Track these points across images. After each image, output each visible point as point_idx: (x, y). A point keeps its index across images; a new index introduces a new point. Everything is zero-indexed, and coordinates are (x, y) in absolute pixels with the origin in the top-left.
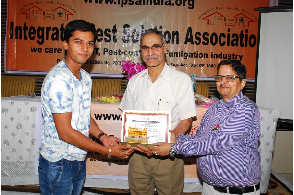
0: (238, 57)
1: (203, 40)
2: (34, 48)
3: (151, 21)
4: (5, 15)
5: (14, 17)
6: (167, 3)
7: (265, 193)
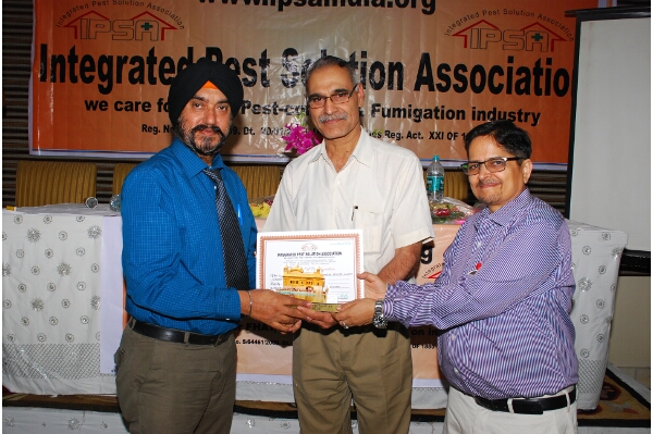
0: (530, 118)
1: (454, 81)
2: (92, 102)
3: (343, 40)
4: (28, 31)
5: (48, 34)
6: (378, 2)
7: (593, 409)
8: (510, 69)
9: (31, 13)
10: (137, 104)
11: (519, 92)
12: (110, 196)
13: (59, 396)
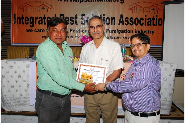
0: (151, 32)
1: (130, 22)
2: (28, 30)
3: (98, 11)
6: (108, 0)
7: (168, 114)
8: (146, 19)
9: (11, 5)
10: (41, 30)
11: (148, 25)
13: (19, 112)
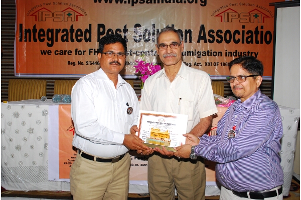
0: (253, 55)
1: (216, 38)
2: (44, 51)
3: (163, 19)
4: (13, 18)
5: (22, 19)
6: (179, 1)
7: (287, 195)
8: (243, 32)
9: (15, 10)
10: (65, 51)
11: (248, 42)
12: (53, 95)
13: (30, 191)
